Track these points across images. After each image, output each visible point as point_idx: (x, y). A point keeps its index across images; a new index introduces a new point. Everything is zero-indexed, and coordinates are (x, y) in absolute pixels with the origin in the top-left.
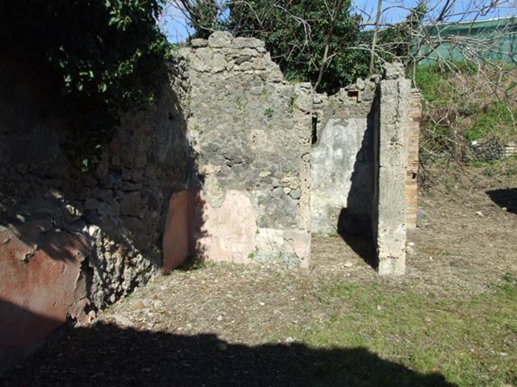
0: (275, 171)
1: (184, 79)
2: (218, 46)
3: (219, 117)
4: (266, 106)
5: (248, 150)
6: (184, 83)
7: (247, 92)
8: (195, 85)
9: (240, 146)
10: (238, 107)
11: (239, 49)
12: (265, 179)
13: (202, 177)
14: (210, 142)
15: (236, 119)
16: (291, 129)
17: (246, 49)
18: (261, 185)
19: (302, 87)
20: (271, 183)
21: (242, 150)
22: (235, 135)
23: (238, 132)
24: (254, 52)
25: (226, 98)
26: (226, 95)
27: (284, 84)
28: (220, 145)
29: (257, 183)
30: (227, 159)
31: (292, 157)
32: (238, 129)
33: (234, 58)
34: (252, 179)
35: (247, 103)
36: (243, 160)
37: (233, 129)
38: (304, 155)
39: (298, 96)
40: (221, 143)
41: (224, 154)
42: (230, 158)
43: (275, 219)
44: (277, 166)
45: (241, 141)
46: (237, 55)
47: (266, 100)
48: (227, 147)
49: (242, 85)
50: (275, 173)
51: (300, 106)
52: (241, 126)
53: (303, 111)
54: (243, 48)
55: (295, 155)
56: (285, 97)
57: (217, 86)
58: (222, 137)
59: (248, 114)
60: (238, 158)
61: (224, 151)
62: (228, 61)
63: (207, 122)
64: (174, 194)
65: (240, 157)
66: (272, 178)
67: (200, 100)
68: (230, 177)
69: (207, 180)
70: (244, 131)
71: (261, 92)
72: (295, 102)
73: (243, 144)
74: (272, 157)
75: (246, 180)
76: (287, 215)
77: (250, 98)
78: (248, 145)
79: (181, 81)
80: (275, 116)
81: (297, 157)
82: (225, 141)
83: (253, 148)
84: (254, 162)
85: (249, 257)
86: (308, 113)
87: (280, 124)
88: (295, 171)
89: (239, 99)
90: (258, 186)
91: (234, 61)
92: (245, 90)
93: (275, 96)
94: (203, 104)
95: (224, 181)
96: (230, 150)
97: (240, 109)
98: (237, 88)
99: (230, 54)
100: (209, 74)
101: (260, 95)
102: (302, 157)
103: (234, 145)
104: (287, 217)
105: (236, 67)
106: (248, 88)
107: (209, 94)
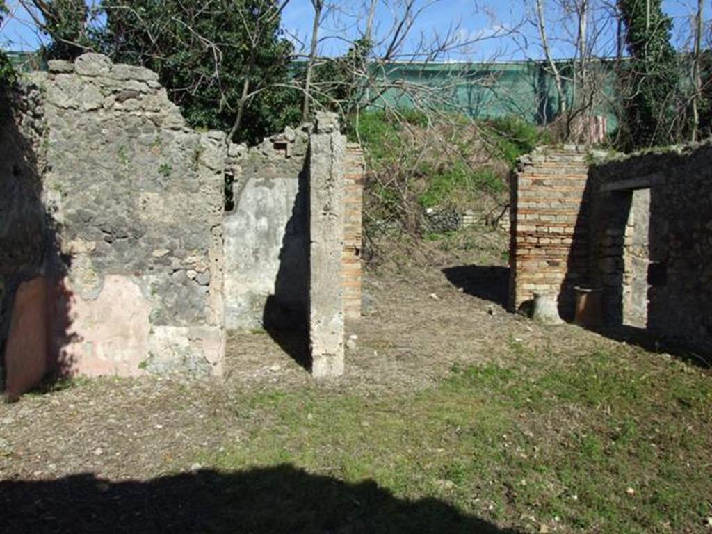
0: (176, 248)
1: (36, 116)
2: (90, 73)
3: (93, 174)
4: (162, 161)
5: (137, 220)
6: (37, 123)
7: (133, 140)
8: (54, 126)
9: (124, 215)
10: (120, 160)
11: (122, 80)
12: (161, 260)
13: (68, 258)
14: (79, 208)
15: (118, 177)
16: (196, 192)
17: (131, 81)
18: (156, 267)
19: (210, 138)
20: (169, 265)
21: (128, 220)
22: (116, 199)
23: (121, 195)
24: (144, 87)
25: (102, 147)
26: (103, 144)
27: (186, 132)
28: (96, 213)
29: (150, 265)
30: (104, 232)
31: (198, 230)
32: (121, 190)
33: (115, 92)
34: (143, 260)
35: (133, 156)
36: (129, 234)
37: (113, 190)
38: (214, 227)
39: (205, 149)
40: (95, 210)
41: (101, 225)
42: (109, 231)
43: (176, 313)
44: (177, 242)
45: (125, 207)
46: (119, 89)
47: (161, 153)
48: (105, 216)
49: (127, 130)
50: (175, 252)
51: (209, 164)
52: (126, 186)
53: (212, 169)
54: (127, 80)
55: (202, 227)
56: (188, 150)
57: (90, 130)
58: (98, 202)
59: (135, 171)
60: (122, 231)
61: (101, 220)
62: (105, 96)
63: (74, 180)
64: (24, 284)
65: (125, 229)
66: (171, 258)
67: (64, 147)
68: (112, 256)
69: (75, 262)
70: (129, 193)
71: (154, 141)
72: (201, 158)
73: (129, 211)
74: (171, 230)
75: (134, 262)
76: (193, 306)
77: (137, 148)
78: (136, 213)
79: (32, 120)
80: (174, 175)
81: (204, 230)
82: (102, 207)
83: (144, 217)
84: (145, 236)
85: (140, 367)
86: (219, 172)
87: (181, 185)
88: (202, 249)
89: (121, 149)
90: (151, 269)
91: (114, 96)
92: (131, 137)
93: (173, 148)
94: (66, 153)
95: (100, 263)
96: (111, 219)
97: (123, 163)
98: (119, 134)
99: (108, 86)
100: (76, 112)
101: (151, 145)
102: (211, 230)
103: (115, 213)
104: (193, 310)
105: (117, 105)
106: (135, 135)
107: (76, 140)
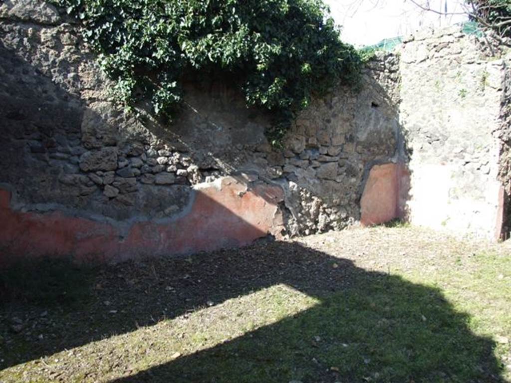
0: (467, 147)
1: (391, 72)
2: (421, 38)
3: (422, 101)
4: (461, 87)
5: (444, 128)
6: (392, 75)
7: (445, 76)
8: (404, 75)
9: (437, 126)
10: (437, 90)
11: (438, 38)
12: (458, 155)
13: (411, 151)
14: (415, 122)
15: (434, 102)
16: (482, 106)
17: (444, 37)
18: (455, 160)
19: (494, 65)
20: (463, 158)
21: (440, 129)
22: (434, 116)
23: (436, 113)
24: (451, 39)
25: (427, 83)
26: (428, 81)
27: (479, 64)
28: (422, 126)
29: (451, 158)
30: (427, 137)
31: (483, 134)
32: (436, 110)
33: (435, 46)
34: (447, 156)
35: (444, 86)
36: (440, 138)
37: (432, 110)
38: (494, 131)
39: (489, 74)
40: (422, 123)
41: (425, 133)
42: (429, 136)
43: (466, 192)
44: (468, 142)
45: (439, 120)
46: (436, 44)
47: (460, 82)
48: (427, 127)
49: (441, 70)
50: (467, 149)
51: (492, 84)
52: (439, 107)
53: (495, 88)
54: (442, 36)
55: (486, 132)
56: (478, 77)
57: (421, 74)
58: (424, 118)
59: (445, 96)
60: (436, 136)
61: (425, 130)
62: (430, 51)
63: (412, 106)
65: (438, 135)
66: (464, 154)
67: (408, 87)
68: (429, 153)
69: (414, 152)
70: (441, 111)
71: (456, 74)
72: (486, 80)
73: (440, 123)
74: (465, 134)
75: (441, 157)
76: (476, 189)
77: (446, 81)
78: (444, 123)
79: (388, 74)
80: (468, 96)
81: (487, 133)
82: (426, 121)
83: (448, 125)
84: (449, 139)
85: (442, 224)
86: (500, 90)
87: (473, 102)
88: (485, 148)
89: (437, 83)
90: (452, 161)
91: (435, 49)
92: (443, 74)
93: (468, 78)
94: (409, 90)
95: (424, 156)
96: (430, 129)
97: (438, 92)
98: (436, 73)
99: (431, 44)
100: (415, 64)
101: (455, 77)
102: (492, 134)
103: (433, 125)
104: (477, 191)
105: (437, 54)
106: (445, 72)
107: (413, 82)
